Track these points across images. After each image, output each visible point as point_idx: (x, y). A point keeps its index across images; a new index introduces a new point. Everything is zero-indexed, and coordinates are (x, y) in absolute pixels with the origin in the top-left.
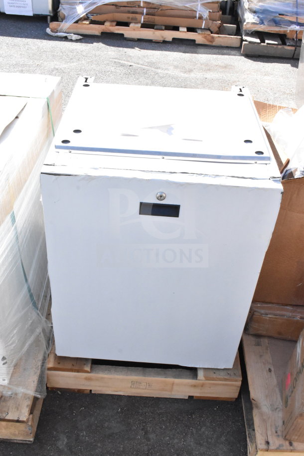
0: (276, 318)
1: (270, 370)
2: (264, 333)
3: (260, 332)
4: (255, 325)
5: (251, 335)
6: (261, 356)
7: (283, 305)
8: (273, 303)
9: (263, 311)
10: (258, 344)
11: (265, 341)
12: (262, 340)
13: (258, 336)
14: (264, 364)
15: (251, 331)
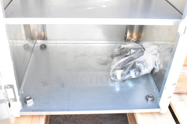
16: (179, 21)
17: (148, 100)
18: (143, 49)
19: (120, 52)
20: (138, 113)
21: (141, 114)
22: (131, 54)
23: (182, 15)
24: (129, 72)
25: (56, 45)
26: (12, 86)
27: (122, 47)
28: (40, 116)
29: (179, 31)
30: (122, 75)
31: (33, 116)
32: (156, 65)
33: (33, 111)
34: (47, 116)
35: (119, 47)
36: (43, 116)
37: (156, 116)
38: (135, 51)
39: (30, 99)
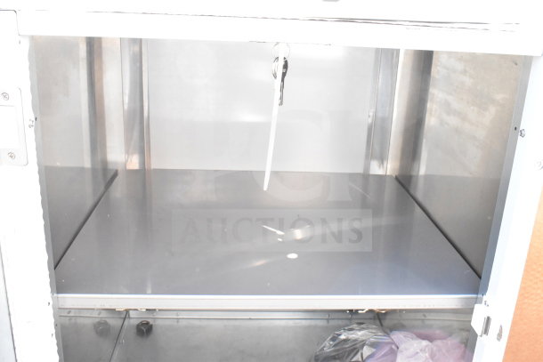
16: (472, 298)
18: (393, 347)
19: (338, 350)
22: (365, 357)
23: (480, 277)
25: (176, 324)
27: (343, 337)
29: (473, 324)
35: (334, 337)
38: (374, 350)
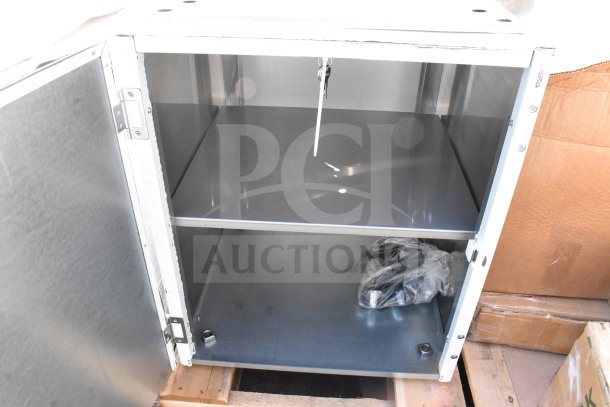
0: (516, 317)
1: (511, 400)
2: (495, 339)
3: (489, 339)
4: (481, 328)
5: (477, 342)
6: (494, 376)
7: (524, 295)
8: (509, 293)
9: (495, 306)
10: (488, 357)
11: (497, 352)
12: (492, 349)
13: (487, 344)
14: (501, 389)
15: (476, 337)
17: (420, 353)
20: (399, 379)
21: (405, 380)
22: (400, 259)
24: (394, 295)
26: (180, 321)
28: (224, 368)
30: (379, 301)
31: (213, 367)
32: (442, 287)
33: (214, 358)
34: (237, 371)
36: (230, 368)
37: (432, 386)
38: (408, 254)
39: (210, 335)
